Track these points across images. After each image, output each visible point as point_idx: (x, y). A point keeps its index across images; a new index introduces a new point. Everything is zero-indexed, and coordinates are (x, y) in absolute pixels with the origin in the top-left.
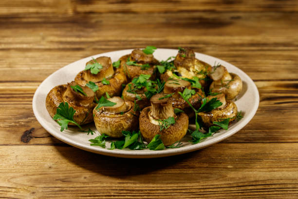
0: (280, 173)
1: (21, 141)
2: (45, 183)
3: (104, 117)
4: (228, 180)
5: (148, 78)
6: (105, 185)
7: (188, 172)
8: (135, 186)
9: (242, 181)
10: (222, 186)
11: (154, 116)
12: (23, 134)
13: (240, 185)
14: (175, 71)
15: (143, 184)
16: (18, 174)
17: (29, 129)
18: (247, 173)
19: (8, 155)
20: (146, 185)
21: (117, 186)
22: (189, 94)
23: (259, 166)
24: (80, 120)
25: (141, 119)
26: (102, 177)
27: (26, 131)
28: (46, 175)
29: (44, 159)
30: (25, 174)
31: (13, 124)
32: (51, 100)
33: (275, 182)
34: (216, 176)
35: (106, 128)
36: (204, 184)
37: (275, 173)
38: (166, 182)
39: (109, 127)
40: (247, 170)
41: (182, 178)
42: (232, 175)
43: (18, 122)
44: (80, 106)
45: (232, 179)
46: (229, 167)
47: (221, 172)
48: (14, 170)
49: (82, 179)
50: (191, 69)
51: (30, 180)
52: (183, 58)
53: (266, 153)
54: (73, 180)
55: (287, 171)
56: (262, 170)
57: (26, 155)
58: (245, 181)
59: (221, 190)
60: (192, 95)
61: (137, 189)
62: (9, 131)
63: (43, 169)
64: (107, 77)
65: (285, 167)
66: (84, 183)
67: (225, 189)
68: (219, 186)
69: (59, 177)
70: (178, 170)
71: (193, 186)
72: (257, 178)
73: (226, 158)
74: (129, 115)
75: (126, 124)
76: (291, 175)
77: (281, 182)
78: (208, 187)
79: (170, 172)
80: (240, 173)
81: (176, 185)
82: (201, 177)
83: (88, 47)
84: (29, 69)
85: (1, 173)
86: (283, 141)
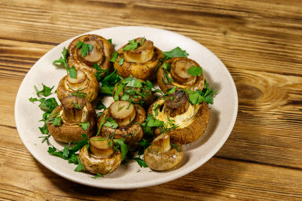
7: (191, 197)
46: (232, 196)
53: (272, 182)
70: (182, 192)
73: (232, 182)
83: (129, 4)
84: (69, 27)
85: (22, 170)
86: (294, 166)
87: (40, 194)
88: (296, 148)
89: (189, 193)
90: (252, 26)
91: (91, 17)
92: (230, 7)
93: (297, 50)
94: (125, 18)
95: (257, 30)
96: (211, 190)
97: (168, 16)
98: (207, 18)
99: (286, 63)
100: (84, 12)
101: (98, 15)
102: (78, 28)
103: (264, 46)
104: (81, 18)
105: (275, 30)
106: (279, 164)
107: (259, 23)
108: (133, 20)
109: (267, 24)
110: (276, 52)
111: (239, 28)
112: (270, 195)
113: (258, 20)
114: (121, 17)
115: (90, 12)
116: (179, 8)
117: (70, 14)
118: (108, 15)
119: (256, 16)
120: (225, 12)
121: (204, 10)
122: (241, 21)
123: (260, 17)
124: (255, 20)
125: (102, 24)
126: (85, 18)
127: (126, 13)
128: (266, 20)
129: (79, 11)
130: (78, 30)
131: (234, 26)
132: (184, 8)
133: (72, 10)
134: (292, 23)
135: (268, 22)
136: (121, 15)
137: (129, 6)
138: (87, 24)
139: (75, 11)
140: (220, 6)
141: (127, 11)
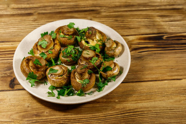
0: (141, 104)
1: (10, 87)
2: (27, 117)
3: (53, 78)
4: (116, 110)
5: (72, 48)
6: (57, 117)
7: (96, 106)
8: (71, 116)
9: (123, 110)
10: (114, 114)
11: (78, 78)
12: (10, 82)
13: (122, 113)
14: (86, 40)
15: (75, 115)
16: (13, 113)
17: (12, 78)
18: (125, 104)
19: (5, 99)
20: (77, 116)
21: (63, 117)
22: (94, 60)
23: (130, 100)
24: (40, 78)
25: (72, 79)
26: (55, 112)
27: (11, 80)
28: (27, 112)
29: (24, 100)
30: (16, 112)
31: (3, 75)
32: (24, 69)
33: (139, 110)
34: (111, 108)
35: (54, 84)
36: (105, 114)
37: (139, 104)
38: (87, 113)
39: (55, 84)
40: (125, 103)
41: (94, 110)
42: (118, 106)
43: (6, 74)
44: (39, 71)
45: (118, 109)
46: (117, 101)
47: (113, 104)
48: (10, 109)
49: (45, 114)
50: (95, 40)
51: (20, 116)
52: (90, 35)
53: (134, 90)
54: (41, 114)
55: (144, 102)
56: (132, 102)
57: (14, 99)
58: (124, 110)
59: (113, 116)
60: (96, 60)
61: (73, 118)
62: (2, 80)
63: (25, 108)
64: (50, 48)
65: (143, 100)
66: (47, 116)
67: (115, 116)
68: (112, 114)
69: (34, 113)
70: (91, 104)
71: (99, 115)
72: (130, 108)
73: (115, 94)
74: (65, 77)
75: (64, 82)
76: (146, 105)
77: (142, 110)
78: (107, 115)
79: (88, 106)
80: (122, 105)
81: (91, 115)
82: (103, 109)
83: (35, 13)
84: (4, 31)
85: (4, 112)
86: (143, 80)
87: (18, 122)
88: (141, 71)
89: (95, 104)
90: (104, 14)
91: (15, 23)
92: (90, 5)
93: (130, 22)
94: (35, 21)
95: (107, 15)
96: (106, 100)
97: (58, 15)
98: (79, 13)
99: (126, 30)
100: (10, 21)
101: (19, 21)
102: (9, 31)
103: (113, 23)
104: (9, 25)
105: (116, 13)
106: (135, 81)
107: (107, 12)
108: (39, 21)
109: (112, 11)
110: (119, 25)
111: (98, 16)
112: (135, 96)
113: (107, 10)
114: (32, 21)
115: (14, 21)
116: (63, 10)
117: (2, 23)
118: (25, 20)
119: (105, 8)
120: (88, 9)
121: (77, 9)
122: (98, 12)
123: (107, 8)
124: (105, 10)
125: (23, 26)
126: (12, 25)
127: (35, 18)
128: (110, 9)
129: (7, 21)
130: (10, 32)
131: (95, 15)
132: (66, 10)
133: (3, 21)
134: (124, 8)
135: (112, 10)
136: (32, 19)
137: (35, 14)
138: (14, 28)
139: (5, 21)
140: (85, 5)
141: (35, 17)
